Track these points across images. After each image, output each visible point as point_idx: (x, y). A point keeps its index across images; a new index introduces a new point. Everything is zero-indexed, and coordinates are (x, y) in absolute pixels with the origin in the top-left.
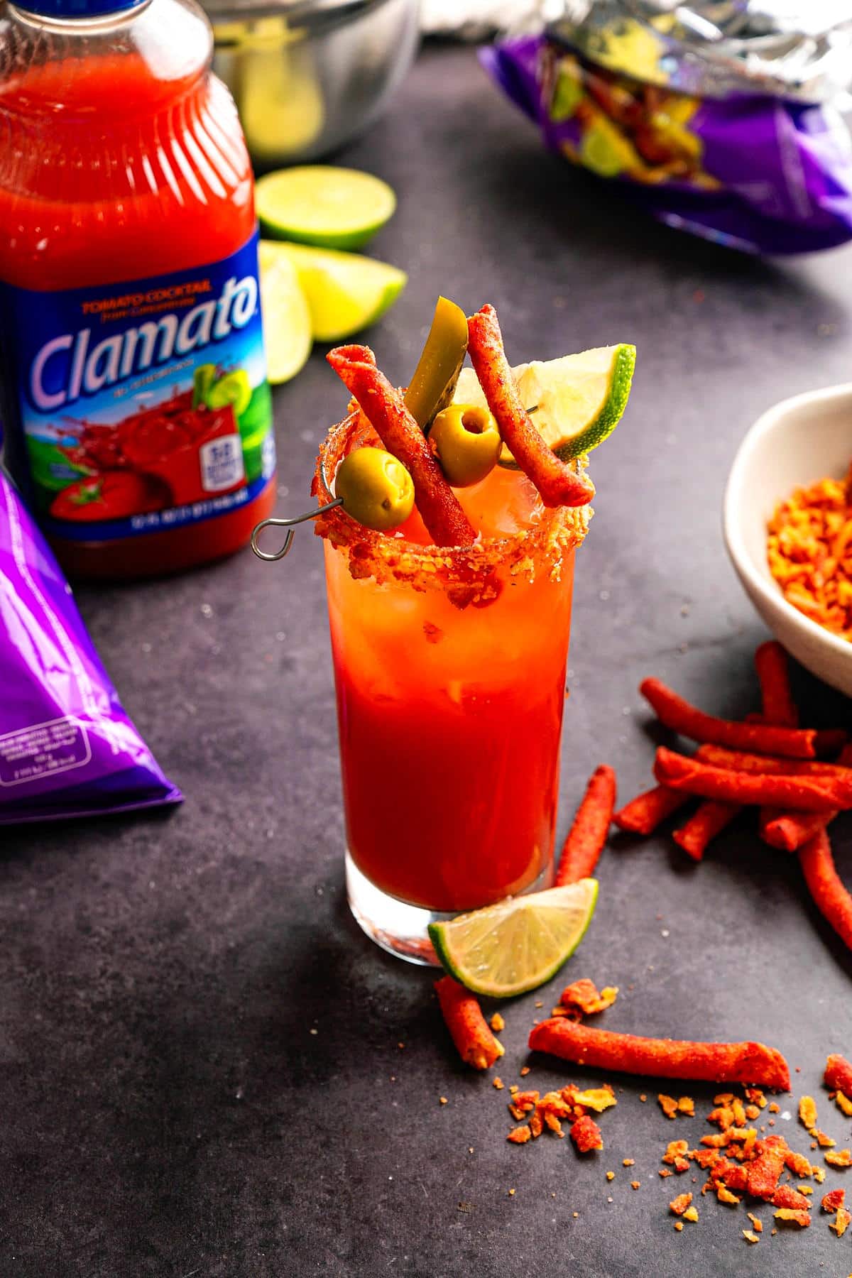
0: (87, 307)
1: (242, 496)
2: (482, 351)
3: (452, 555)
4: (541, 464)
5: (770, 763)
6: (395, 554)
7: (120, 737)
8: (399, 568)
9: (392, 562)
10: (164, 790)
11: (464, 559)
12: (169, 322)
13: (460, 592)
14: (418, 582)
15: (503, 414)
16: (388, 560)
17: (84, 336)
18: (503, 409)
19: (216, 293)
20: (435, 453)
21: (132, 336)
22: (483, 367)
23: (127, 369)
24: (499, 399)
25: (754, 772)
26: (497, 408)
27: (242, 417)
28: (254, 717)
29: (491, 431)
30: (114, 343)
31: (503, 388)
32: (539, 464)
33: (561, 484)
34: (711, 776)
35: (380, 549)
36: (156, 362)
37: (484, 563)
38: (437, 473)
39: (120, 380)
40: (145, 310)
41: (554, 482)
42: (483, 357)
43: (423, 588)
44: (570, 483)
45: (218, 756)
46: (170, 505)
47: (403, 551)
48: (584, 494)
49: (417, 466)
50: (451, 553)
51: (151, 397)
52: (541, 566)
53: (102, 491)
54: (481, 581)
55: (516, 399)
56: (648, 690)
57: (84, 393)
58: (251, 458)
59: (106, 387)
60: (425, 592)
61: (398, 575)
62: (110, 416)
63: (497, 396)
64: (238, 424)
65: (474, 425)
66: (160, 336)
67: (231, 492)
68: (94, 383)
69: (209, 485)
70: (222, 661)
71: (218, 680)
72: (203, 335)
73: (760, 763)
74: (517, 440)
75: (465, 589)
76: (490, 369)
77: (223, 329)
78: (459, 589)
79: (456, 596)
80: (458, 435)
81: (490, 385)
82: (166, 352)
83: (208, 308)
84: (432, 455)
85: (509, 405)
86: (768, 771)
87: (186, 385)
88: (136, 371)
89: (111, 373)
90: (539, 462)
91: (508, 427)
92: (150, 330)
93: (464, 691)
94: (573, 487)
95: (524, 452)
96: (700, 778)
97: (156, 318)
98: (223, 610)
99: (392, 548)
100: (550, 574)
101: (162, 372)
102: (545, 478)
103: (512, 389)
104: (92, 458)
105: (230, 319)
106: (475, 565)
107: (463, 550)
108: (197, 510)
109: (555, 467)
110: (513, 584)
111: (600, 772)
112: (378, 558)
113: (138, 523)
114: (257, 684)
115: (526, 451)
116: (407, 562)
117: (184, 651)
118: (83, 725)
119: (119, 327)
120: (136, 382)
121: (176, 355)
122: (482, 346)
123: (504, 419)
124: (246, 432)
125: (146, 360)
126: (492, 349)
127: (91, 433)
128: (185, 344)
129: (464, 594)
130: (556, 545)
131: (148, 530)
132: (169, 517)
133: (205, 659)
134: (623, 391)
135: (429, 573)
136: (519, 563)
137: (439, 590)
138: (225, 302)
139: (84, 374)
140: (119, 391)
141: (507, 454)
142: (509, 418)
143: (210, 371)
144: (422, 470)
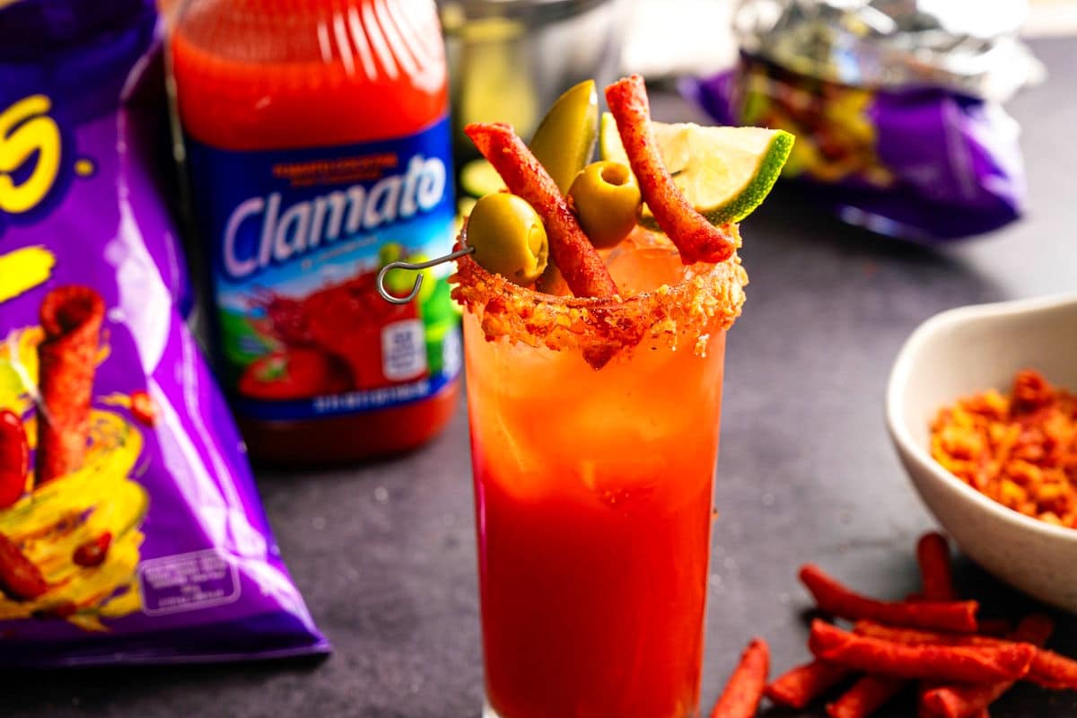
0: (279, 170)
1: (422, 388)
2: (627, 113)
3: (588, 306)
4: (681, 219)
5: (929, 637)
6: (530, 304)
7: (273, 581)
8: (532, 321)
9: (525, 314)
10: (311, 639)
11: (600, 311)
12: (356, 194)
13: (596, 350)
14: (552, 337)
15: (644, 172)
16: (520, 310)
17: (275, 200)
18: (645, 168)
19: (401, 169)
20: (571, 206)
21: (320, 205)
22: (626, 129)
23: (315, 238)
24: (640, 159)
25: (912, 644)
26: (640, 167)
27: (426, 305)
28: (413, 585)
29: (631, 185)
30: (302, 210)
31: (647, 148)
32: (678, 218)
33: (702, 236)
34: (868, 647)
35: (513, 301)
36: (343, 235)
37: (622, 316)
38: (573, 223)
39: (309, 251)
40: (334, 179)
41: (693, 235)
42: (628, 119)
43: (557, 346)
44: (711, 235)
45: (373, 617)
46: (350, 387)
47: (537, 302)
48: (725, 246)
49: (552, 216)
50: (588, 303)
51: (337, 271)
52: (684, 332)
53: (290, 368)
54: (620, 339)
55: (660, 159)
56: (808, 578)
57: (274, 262)
58: (433, 351)
59: (295, 257)
60: (559, 350)
61: (531, 329)
62: (298, 287)
63: (639, 155)
64: (421, 311)
65: (613, 177)
66: (347, 209)
67: (412, 382)
68: (282, 251)
69: (392, 371)
70: (389, 538)
71: (383, 553)
72: (389, 211)
73: (919, 637)
74: (657, 196)
75: (602, 347)
76: (634, 130)
77: (408, 208)
78: (595, 347)
79: (591, 355)
80: (596, 187)
81: (632, 145)
82: (352, 224)
83: (393, 184)
84: (567, 207)
85: (651, 165)
86: (927, 643)
87: (371, 262)
88: (324, 242)
89: (299, 242)
90: (679, 215)
91: (650, 185)
92: (337, 201)
93: (598, 474)
94: (713, 239)
95: (664, 207)
96: (856, 649)
97: (343, 187)
98: (397, 495)
99: (526, 299)
100: (694, 347)
101: (348, 247)
102: (684, 232)
103: (655, 150)
104: (281, 331)
105: (415, 198)
106: (612, 319)
107: (601, 301)
108: (380, 397)
109: (695, 221)
110: (654, 349)
111: (754, 645)
112: (512, 312)
113: (321, 404)
114: (420, 557)
115: (667, 206)
116: (541, 315)
117: (355, 527)
118: (234, 561)
119: (309, 193)
120: (323, 255)
121: (363, 230)
122: (627, 108)
123: (645, 178)
124: (429, 321)
125: (333, 230)
126: (636, 112)
127: (278, 306)
128: (371, 219)
129: (601, 353)
130: (701, 310)
131: (331, 414)
132: (351, 401)
133: (372, 534)
134: (769, 178)
135: (563, 327)
136: (660, 322)
137: (574, 347)
138: (410, 180)
139: (274, 242)
140: (307, 263)
141: (646, 210)
142: (651, 177)
143: (394, 250)
144: (558, 220)
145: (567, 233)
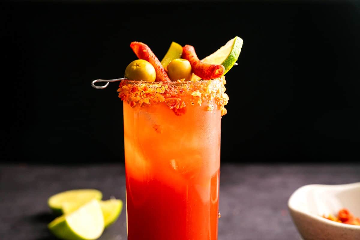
6: (147, 86)
8: (148, 92)
9: (145, 89)
13: (171, 101)
14: (155, 97)
38: (166, 75)
43: (157, 101)
61: (147, 95)
106: (177, 89)
110: (193, 103)
112: (140, 90)
116: (151, 89)
136: (195, 92)
144: (160, 73)
145: (164, 77)
